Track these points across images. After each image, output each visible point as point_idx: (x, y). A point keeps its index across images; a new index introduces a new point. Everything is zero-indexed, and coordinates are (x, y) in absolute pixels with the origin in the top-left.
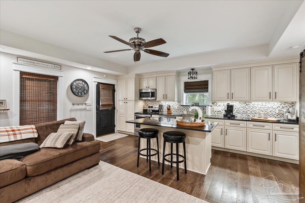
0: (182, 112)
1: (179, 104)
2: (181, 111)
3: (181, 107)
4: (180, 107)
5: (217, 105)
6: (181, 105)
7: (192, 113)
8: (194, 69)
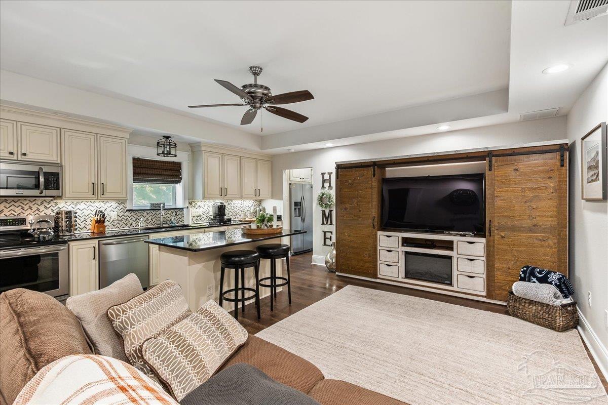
0: (129, 225)
1: (121, 206)
2: (126, 224)
3: (128, 213)
4: (125, 215)
5: (196, 206)
6: (127, 209)
7: (153, 224)
8: (170, 137)
